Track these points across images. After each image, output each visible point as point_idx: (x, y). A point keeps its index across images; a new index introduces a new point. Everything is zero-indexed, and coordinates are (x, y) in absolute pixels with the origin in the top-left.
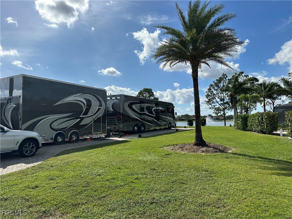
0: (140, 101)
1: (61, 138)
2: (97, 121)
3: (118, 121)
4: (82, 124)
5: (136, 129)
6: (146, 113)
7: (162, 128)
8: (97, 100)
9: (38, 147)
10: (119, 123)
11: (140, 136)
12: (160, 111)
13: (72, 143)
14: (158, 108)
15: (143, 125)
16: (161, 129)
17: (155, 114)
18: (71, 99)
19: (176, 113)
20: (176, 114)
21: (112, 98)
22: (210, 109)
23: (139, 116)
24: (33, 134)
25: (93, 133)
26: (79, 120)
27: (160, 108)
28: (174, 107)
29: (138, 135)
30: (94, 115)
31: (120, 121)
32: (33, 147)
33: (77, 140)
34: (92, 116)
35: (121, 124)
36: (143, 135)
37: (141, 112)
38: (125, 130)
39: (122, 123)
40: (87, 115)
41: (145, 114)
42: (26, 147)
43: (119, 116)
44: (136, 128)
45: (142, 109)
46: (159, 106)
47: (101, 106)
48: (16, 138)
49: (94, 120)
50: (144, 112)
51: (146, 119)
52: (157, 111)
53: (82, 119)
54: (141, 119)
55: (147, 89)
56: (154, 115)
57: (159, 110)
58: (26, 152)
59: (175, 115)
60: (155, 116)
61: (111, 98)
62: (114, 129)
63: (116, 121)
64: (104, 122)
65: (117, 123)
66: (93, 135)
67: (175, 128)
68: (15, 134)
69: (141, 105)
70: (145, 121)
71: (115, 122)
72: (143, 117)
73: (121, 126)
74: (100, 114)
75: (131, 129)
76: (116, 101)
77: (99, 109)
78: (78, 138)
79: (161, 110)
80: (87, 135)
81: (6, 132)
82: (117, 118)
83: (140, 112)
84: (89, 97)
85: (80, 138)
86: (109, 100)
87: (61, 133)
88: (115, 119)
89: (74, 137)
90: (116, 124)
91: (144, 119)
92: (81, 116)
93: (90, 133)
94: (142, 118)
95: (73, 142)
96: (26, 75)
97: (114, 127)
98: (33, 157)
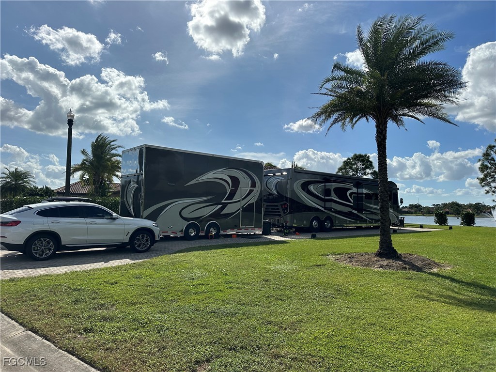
0: (324, 179)
1: (194, 231)
2: (248, 209)
3: (284, 210)
4: (224, 212)
5: (316, 225)
6: (333, 198)
7: (372, 225)
8: (248, 177)
9: (154, 241)
10: (284, 213)
11: (314, 237)
12: (364, 195)
13: (209, 239)
14: (360, 191)
15: (329, 219)
16: (370, 228)
17: (352, 201)
18: (209, 176)
19: (402, 199)
20: (402, 202)
21: (276, 174)
22: (486, 193)
23: (322, 203)
24: (149, 224)
25: (241, 227)
26: (220, 206)
27: (365, 191)
28: (398, 189)
29: (310, 235)
30: (243, 199)
31: (286, 211)
32: (147, 240)
33: (217, 236)
34: (239, 201)
35: (288, 215)
36: (318, 235)
37: (326, 198)
38: (294, 225)
39: (289, 213)
40: (232, 200)
41: (332, 200)
42: (139, 239)
43: (285, 202)
44: (315, 223)
45: (327, 192)
46: (362, 187)
47: (255, 187)
48: (127, 227)
49: (243, 207)
50: (330, 196)
51: (334, 209)
52: (359, 195)
53: (225, 205)
54: (325, 208)
55: (360, 155)
56: (350, 202)
57: (362, 193)
58: (139, 246)
59: (400, 204)
60: (352, 204)
61: (274, 175)
62: (278, 222)
63: (281, 210)
64: (259, 211)
65: (282, 213)
66: (241, 229)
67: (397, 228)
68: (126, 222)
69: (325, 185)
70: (333, 212)
71: (279, 212)
72: (328, 205)
73: (288, 218)
74: (253, 199)
75: (305, 224)
76: (281, 178)
77: (251, 191)
78: (218, 232)
79: (366, 194)
80: (232, 229)
81: (115, 219)
82: (282, 205)
83: (324, 197)
84: (236, 173)
85: (222, 233)
86: (272, 177)
87: (195, 224)
88: (280, 207)
89: (213, 230)
90: (280, 215)
91: (330, 209)
92: (223, 201)
93: (236, 226)
94: (326, 206)
95: (212, 237)
96: (149, 146)
97: (278, 220)
98: (146, 253)
